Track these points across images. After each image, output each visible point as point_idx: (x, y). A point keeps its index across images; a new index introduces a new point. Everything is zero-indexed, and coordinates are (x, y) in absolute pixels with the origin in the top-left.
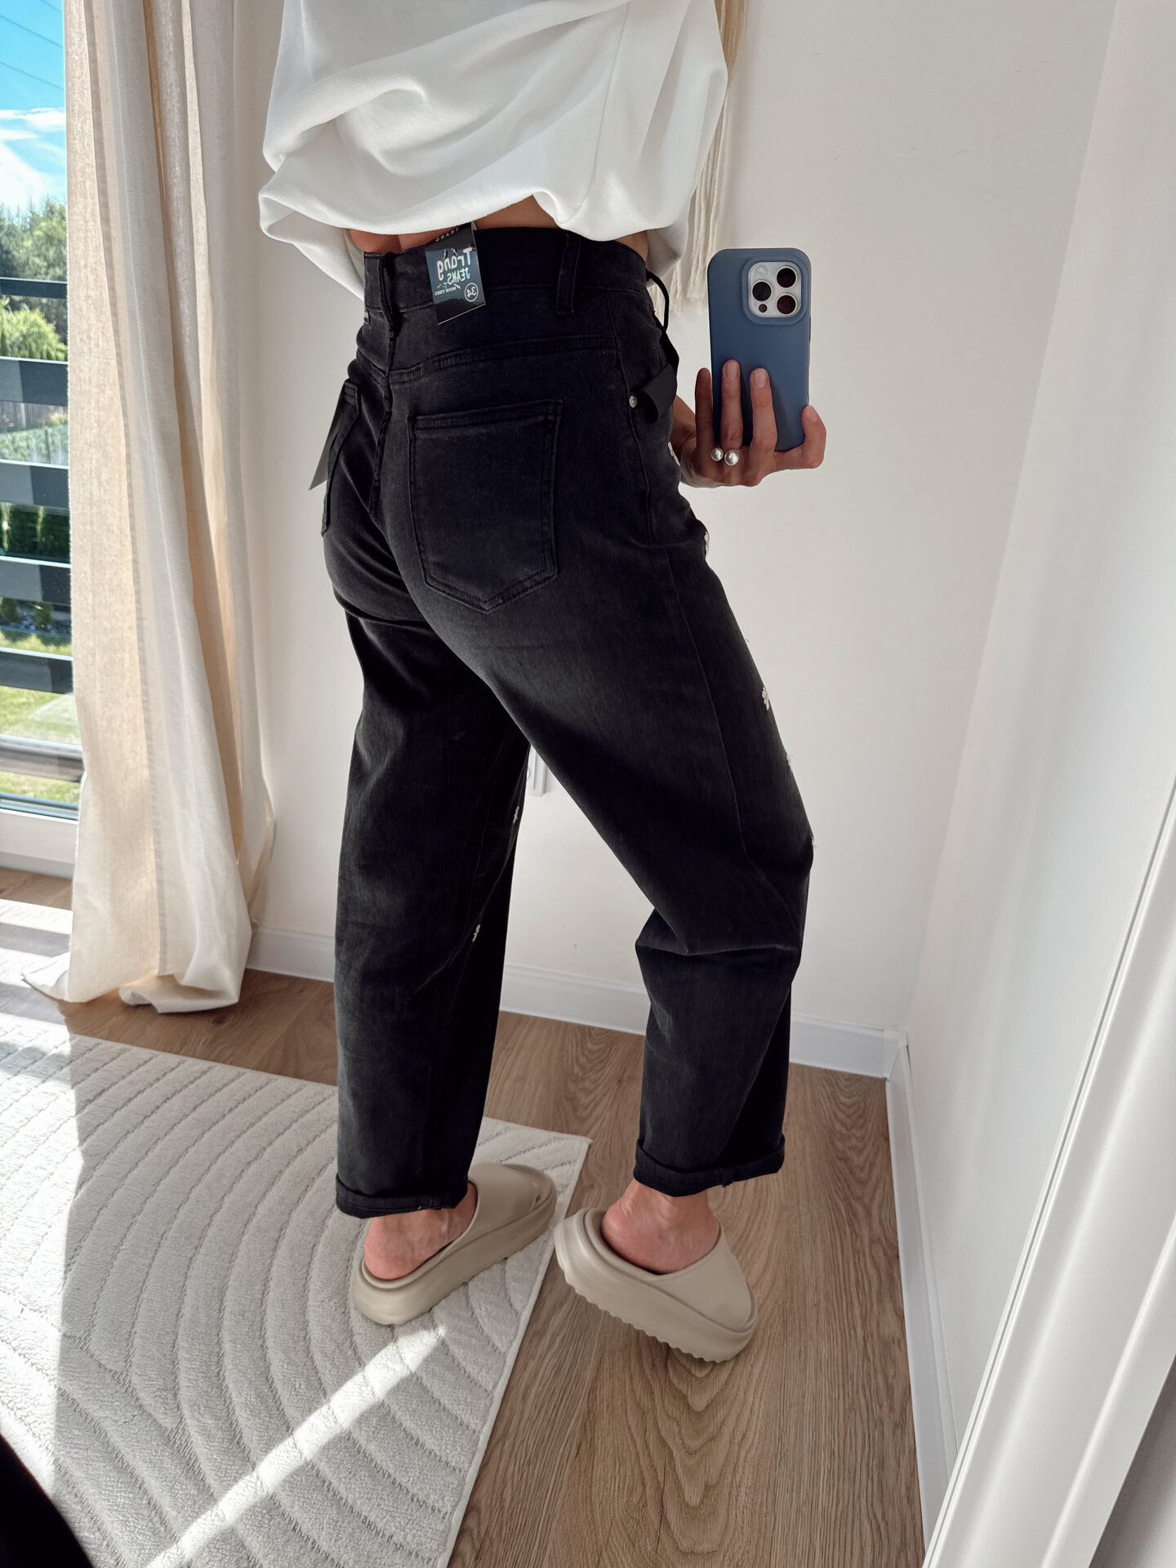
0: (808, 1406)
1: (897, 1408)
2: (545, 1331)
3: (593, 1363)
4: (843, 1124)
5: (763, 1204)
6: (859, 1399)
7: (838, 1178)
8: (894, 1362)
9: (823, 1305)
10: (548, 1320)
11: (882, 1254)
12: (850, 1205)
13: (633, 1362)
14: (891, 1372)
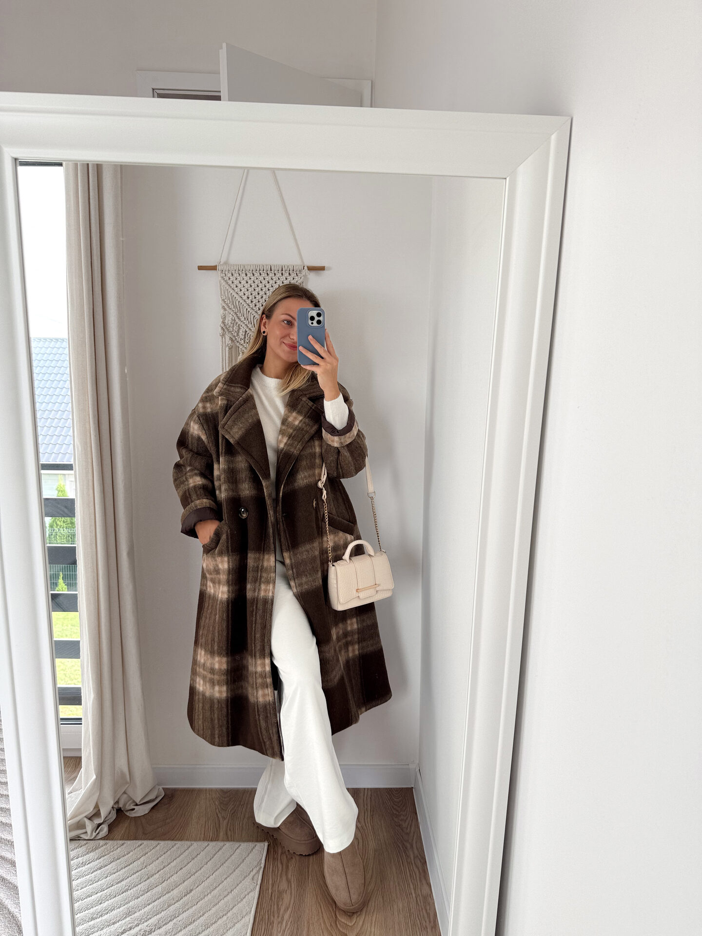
0: (397, 927)
1: (432, 920)
2: (283, 920)
3: (306, 929)
4: (397, 811)
5: (367, 851)
6: (416, 921)
7: (397, 834)
8: (429, 904)
9: (398, 888)
10: (283, 917)
11: (419, 862)
12: (404, 844)
13: (322, 925)
14: (428, 908)
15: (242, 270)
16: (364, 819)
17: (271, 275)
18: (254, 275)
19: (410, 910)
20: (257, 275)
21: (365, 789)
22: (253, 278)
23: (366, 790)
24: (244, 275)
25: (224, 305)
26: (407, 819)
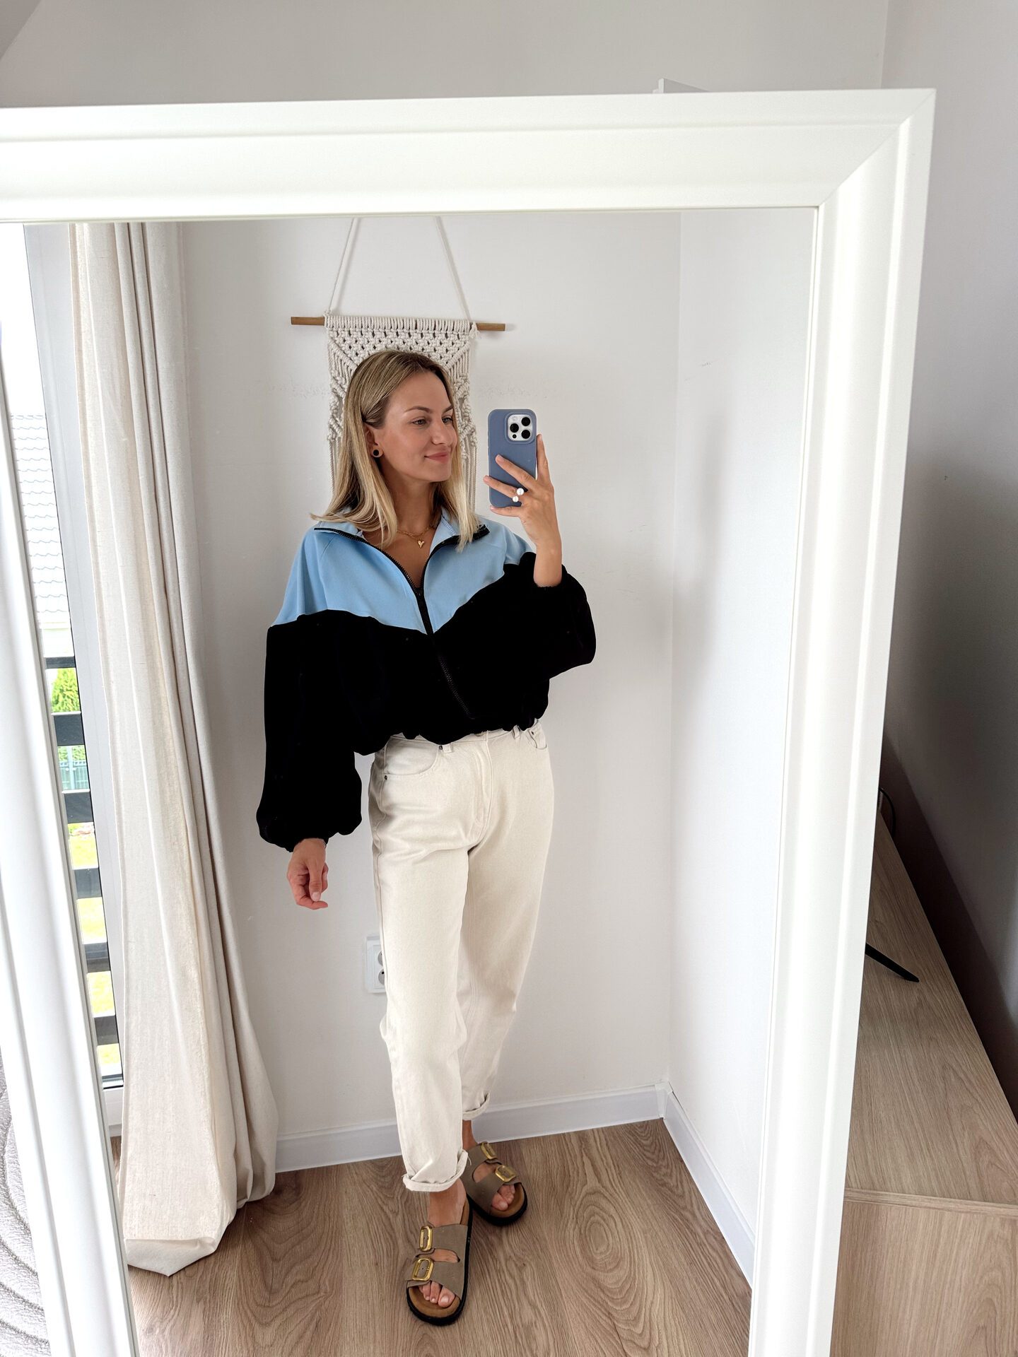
7: (667, 1199)
9: (698, 1288)
12: (682, 1215)
15: (365, 326)
16: (610, 1180)
17: (416, 336)
18: (386, 335)
19: (728, 1322)
20: (392, 335)
21: (593, 1130)
22: (384, 340)
23: (596, 1133)
24: (371, 334)
25: (335, 386)
26: (672, 1171)
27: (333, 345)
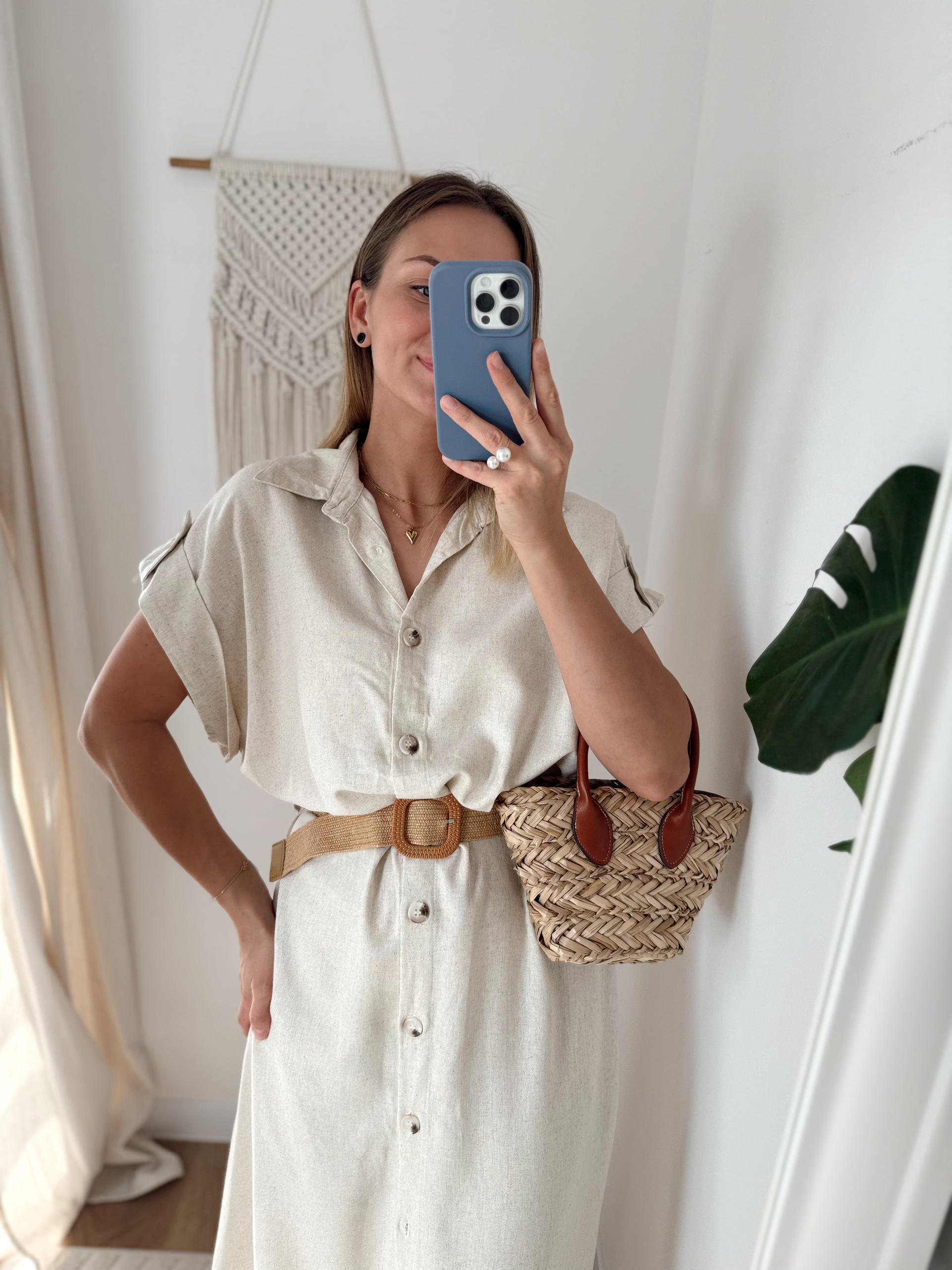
15: (265, 174)
17: (331, 190)
18: (291, 186)
20: (299, 187)
22: (290, 195)
24: (270, 186)
25: (223, 250)
27: (223, 198)
